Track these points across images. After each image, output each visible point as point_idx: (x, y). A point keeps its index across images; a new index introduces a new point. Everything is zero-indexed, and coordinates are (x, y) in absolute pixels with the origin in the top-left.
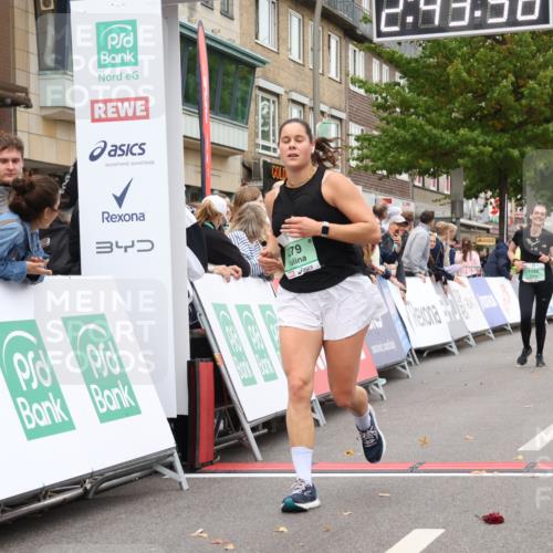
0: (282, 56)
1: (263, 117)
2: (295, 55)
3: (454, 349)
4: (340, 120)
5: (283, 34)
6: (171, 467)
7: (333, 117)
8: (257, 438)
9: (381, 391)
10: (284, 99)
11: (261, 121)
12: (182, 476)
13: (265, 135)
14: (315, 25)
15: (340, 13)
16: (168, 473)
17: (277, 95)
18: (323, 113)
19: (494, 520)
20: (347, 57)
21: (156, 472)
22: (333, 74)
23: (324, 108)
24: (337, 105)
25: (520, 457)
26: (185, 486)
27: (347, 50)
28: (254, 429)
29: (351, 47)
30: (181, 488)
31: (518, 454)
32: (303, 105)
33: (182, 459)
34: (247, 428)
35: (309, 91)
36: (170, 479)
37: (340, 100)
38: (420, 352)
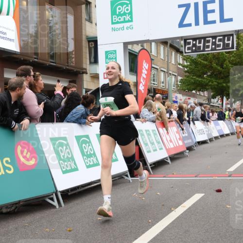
0: (158, 58)
1: (153, 75)
2: (162, 57)
3: (209, 142)
4: (175, 75)
5: (158, 51)
6: (127, 176)
7: (173, 75)
8: (151, 168)
9: (187, 154)
10: (159, 70)
11: (152, 76)
12: (130, 179)
13: (154, 80)
14: (168, 48)
15: (175, 45)
16: (126, 178)
17: (157, 69)
18: (170, 74)
19: (219, 191)
20: (177, 58)
21: (123, 177)
22: (173, 62)
23: (170, 72)
24: (174, 71)
25: (227, 173)
26: (131, 181)
27: (177, 56)
28: (150, 165)
29: (178, 55)
30: (130, 182)
31: (226, 172)
32: (164, 71)
33: (130, 174)
34: (149, 165)
35: (166, 67)
36: (127, 179)
37: (175, 70)
38: (199, 143)
